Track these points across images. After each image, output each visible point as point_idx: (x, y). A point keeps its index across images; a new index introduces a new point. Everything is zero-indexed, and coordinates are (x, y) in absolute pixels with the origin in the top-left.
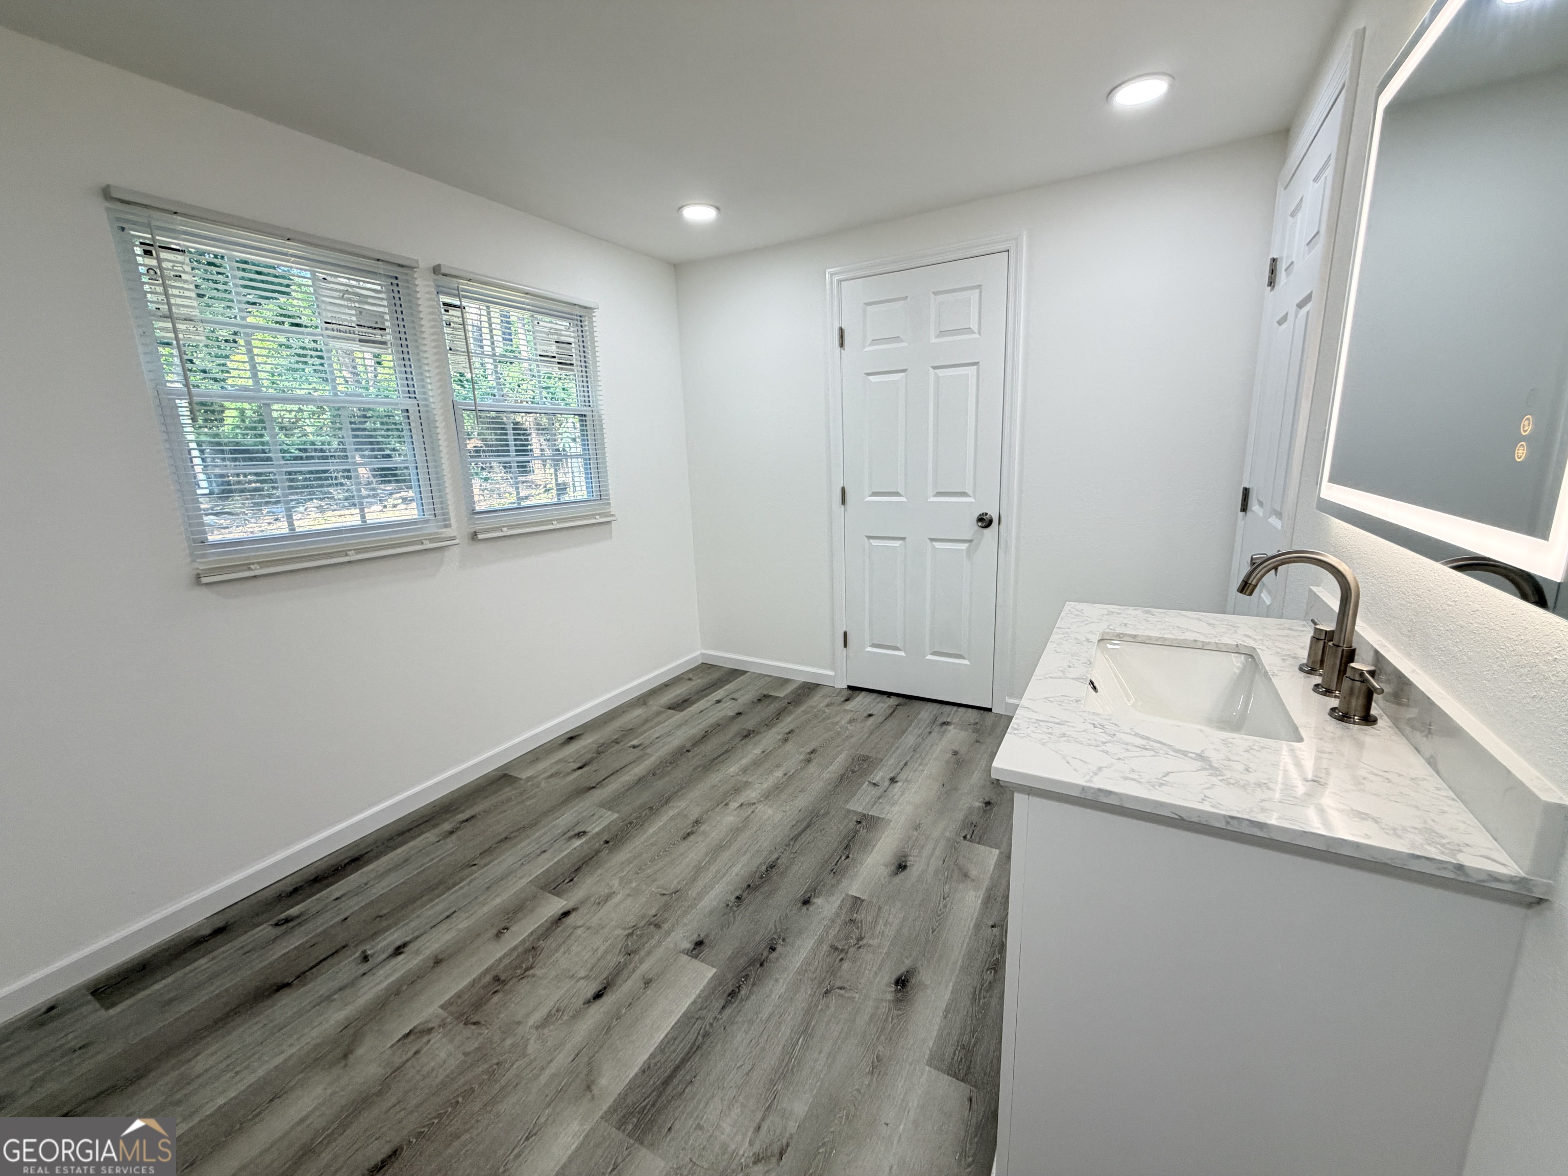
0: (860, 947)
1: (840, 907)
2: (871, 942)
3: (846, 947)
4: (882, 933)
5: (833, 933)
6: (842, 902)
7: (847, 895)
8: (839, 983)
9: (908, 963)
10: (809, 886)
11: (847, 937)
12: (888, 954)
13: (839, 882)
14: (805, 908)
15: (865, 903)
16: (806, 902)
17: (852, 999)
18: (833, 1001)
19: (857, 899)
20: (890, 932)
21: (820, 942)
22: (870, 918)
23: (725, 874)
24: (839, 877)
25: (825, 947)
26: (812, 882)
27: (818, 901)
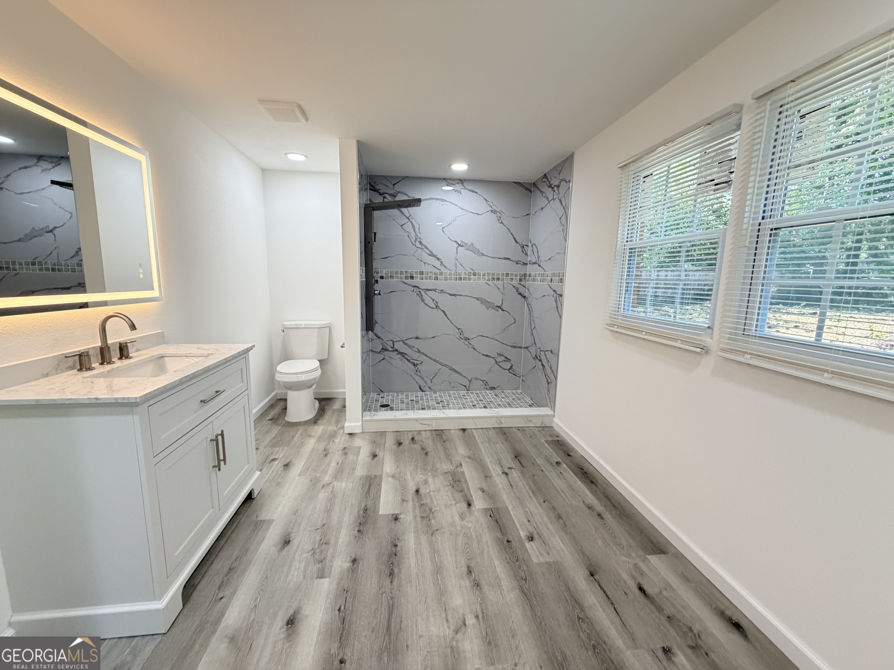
0: (313, 549)
1: (331, 567)
2: (306, 555)
3: (320, 547)
4: (300, 562)
5: (331, 551)
6: (331, 571)
7: (329, 576)
8: (319, 531)
9: (284, 553)
10: (358, 571)
11: (321, 552)
12: (296, 552)
13: (338, 584)
14: (353, 557)
15: (315, 576)
16: (354, 561)
17: (311, 527)
18: (320, 524)
19: (322, 577)
20: (296, 564)
21: (336, 544)
22: (310, 568)
23: (416, 555)
24: (339, 588)
25: (332, 542)
26: (357, 574)
27: (347, 565)
